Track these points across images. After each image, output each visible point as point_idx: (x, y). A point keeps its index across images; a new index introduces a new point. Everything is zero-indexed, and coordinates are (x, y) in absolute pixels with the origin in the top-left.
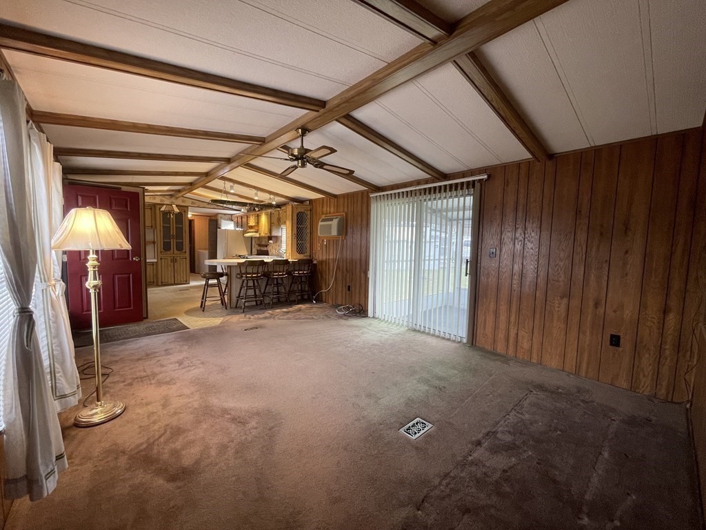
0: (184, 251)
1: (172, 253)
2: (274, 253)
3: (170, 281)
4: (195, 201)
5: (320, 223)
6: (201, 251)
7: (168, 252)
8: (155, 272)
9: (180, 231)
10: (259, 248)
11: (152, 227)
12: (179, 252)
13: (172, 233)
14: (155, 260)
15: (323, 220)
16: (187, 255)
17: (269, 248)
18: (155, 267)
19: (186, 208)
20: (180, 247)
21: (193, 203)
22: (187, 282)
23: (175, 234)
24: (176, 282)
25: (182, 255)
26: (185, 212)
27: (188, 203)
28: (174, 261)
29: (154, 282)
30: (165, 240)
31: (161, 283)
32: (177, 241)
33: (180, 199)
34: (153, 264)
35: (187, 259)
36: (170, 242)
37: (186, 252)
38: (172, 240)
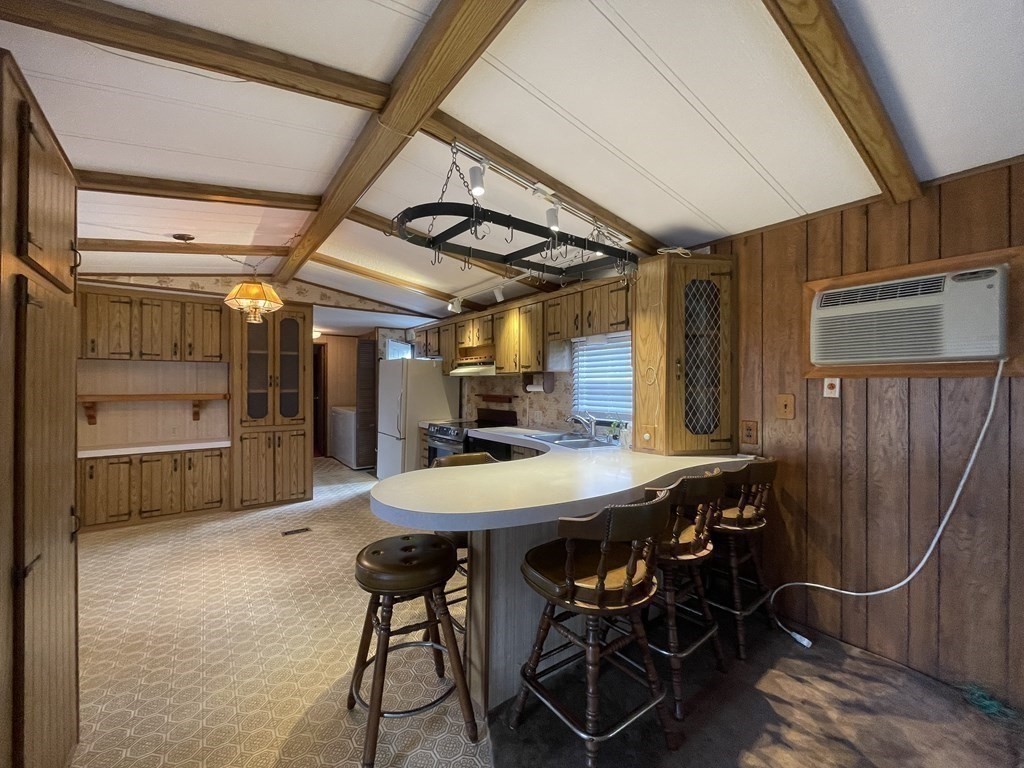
0: (300, 416)
1: (271, 423)
2: (539, 420)
3: (263, 494)
4: (328, 292)
5: (818, 314)
6: (340, 410)
7: (261, 422)
8: (225, 474)
9: (290, 365)
10: (483, 405)
11: (221, 356)
12: (287, 420)
13: (270, 373)
14: (227, 444)
15: (829, 301)
16: (308, 426)
17: (518, 407)
18: (225, 460)
19: (306, 310)
20: (289, 408)
21: (323, 296)
22: (306, 496)
23: (278, 374)
24: (278, 497)
25: (296, 427)
26: (304, 318)
27: (311, 295)
28: (275, 442)
29: (221, 501)
30: (253, 391)
31: (242, 502)
32: (286, 391)
33: (293, 286)
34: (221, 455)
35: (306, 435)
36: (266, 394)
37: (304, 420)
38: (270, 389)
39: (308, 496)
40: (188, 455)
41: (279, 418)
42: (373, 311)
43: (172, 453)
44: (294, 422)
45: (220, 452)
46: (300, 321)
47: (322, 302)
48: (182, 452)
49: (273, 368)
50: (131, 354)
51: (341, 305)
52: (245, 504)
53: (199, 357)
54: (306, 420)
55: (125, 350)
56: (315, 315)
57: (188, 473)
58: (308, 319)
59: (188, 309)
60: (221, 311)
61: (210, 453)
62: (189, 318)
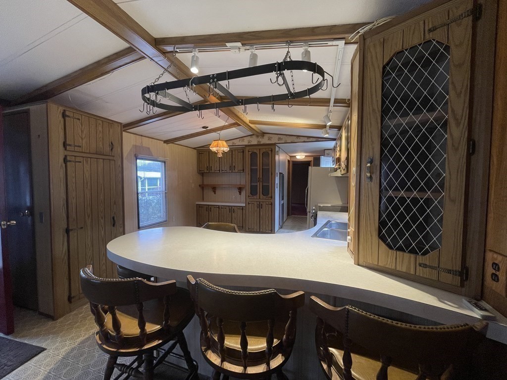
1: (259, 198)
3: (256, 227)
7: (255, 197)
8: (244, 217)
12: (264, 197)
14: (244, 205)
18: (244, 211)
19: (273, 147)
23: (261, 177)
24: (261, 230)
25: (267, 201)
26: (272, 151)
27: (274, 140)
28: (260, 206)
29: (243, 227)
30: (252, 184)
31: (249, 229)
32: (264, 184)
33: (266, 136)
34: (243, 209)
35: (272, 205)
36: (257, 185)
37: (271, 197)
38: (258, 183)
39: (273, 232)
40: (233, 208)
41: (261, 195)
43: (229, 206)
44: (267, 198)
45: (242, 208)
46: (270, 152)
47: (279, 142)
48: (231, 206)
49: (259, 174)
50: (219, 171)
51: (288, 142)
52: (250, 230)
53: (237, 171)
54: (272, 197)
55: (218, 169)
56: (277, 148)
57: (233, 214)
58: (273, 151)
59: (234, 153)
60: (243, 152)
61: (239, 208)
62: (234, 156)
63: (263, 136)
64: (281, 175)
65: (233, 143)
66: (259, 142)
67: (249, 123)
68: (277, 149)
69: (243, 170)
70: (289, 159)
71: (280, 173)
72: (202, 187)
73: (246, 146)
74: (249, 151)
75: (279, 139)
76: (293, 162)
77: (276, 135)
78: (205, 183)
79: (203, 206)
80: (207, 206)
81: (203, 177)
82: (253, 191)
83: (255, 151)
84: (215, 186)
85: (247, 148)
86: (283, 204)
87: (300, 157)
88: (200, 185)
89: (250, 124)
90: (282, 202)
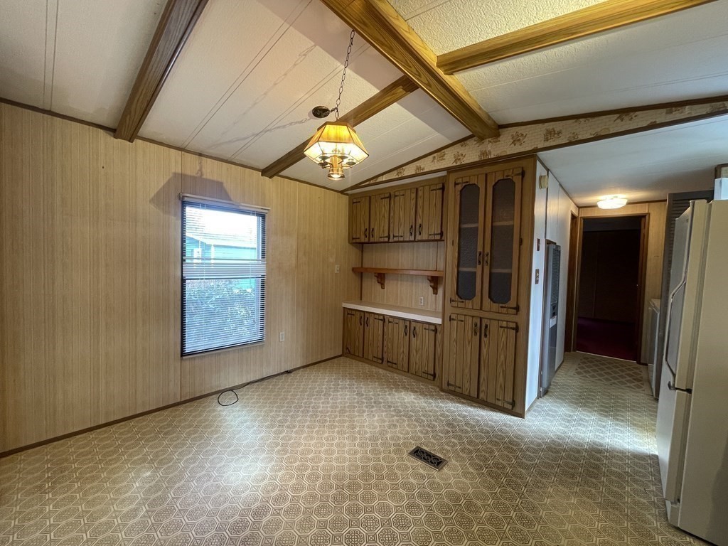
1: (478, 307)
3: (467, 385)
7: (469, 304)
8: (439, 350)
12: (496, 307)
13: (480, 249)
14: (438, 321)
18: (438, 335)
19: (524, 163)
20: (499, 291)
21: (553, 134)
23: (488, 250)
25: (504, 317)
26: (523, 174)
27: (533, 139)
28: (481, 330)
29: (434, 375)
30: (463, 269)
31: (448, 384)
32: (495, 271)
33: (507, 135)
34: (436, 331)
35: (520, 331)
36: (475, 273)
37: (517, 309)
38: (479, 267)
39: (517, 410)
40: (414, 324)
41: (487, 301)
42: (653, 126)
43: (404, 320)
44: (505, 310)
45: (435, 328)
46: (517, 180)
47: (547, 144)
48: (410, 321)
49: (483, 243)
50: (389, 237)
51: (580, 137)
52: (452, 388)
53: (425, 237)
54: (521, 309)
55: (386, 234)
56: (539, 167)
57: (413, 340)
58: (528, 176)
59: (420, 193)
60: (443, 189)
61: (427, 326)
62: (420, 201)
63: (498, 135)
64: (552, 247)
65: (418, 168)
66: (483, 153)
67: (438, 66)
68: (540, 171)
69: (442, 234)
70: (576, 213)
71: (548, 243)
72: (360, 272)
73: (450, 170)
74: (456, 184)
75: (550, 134)
76: (587, 221)
77: (540, 125)
78: (366, 265)
79: (354, 312)
80: (362, 313)
81: (362, 252)
82: (465, 289)
83: (473, 181)
84: (382, 272)
85: (453, 178)
86: (554, 329)
87: (612, 202)
88: (354, 270)
89: (440, 72)
90: (552, 322)
